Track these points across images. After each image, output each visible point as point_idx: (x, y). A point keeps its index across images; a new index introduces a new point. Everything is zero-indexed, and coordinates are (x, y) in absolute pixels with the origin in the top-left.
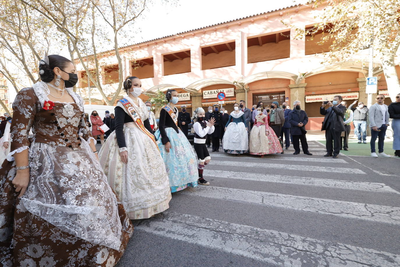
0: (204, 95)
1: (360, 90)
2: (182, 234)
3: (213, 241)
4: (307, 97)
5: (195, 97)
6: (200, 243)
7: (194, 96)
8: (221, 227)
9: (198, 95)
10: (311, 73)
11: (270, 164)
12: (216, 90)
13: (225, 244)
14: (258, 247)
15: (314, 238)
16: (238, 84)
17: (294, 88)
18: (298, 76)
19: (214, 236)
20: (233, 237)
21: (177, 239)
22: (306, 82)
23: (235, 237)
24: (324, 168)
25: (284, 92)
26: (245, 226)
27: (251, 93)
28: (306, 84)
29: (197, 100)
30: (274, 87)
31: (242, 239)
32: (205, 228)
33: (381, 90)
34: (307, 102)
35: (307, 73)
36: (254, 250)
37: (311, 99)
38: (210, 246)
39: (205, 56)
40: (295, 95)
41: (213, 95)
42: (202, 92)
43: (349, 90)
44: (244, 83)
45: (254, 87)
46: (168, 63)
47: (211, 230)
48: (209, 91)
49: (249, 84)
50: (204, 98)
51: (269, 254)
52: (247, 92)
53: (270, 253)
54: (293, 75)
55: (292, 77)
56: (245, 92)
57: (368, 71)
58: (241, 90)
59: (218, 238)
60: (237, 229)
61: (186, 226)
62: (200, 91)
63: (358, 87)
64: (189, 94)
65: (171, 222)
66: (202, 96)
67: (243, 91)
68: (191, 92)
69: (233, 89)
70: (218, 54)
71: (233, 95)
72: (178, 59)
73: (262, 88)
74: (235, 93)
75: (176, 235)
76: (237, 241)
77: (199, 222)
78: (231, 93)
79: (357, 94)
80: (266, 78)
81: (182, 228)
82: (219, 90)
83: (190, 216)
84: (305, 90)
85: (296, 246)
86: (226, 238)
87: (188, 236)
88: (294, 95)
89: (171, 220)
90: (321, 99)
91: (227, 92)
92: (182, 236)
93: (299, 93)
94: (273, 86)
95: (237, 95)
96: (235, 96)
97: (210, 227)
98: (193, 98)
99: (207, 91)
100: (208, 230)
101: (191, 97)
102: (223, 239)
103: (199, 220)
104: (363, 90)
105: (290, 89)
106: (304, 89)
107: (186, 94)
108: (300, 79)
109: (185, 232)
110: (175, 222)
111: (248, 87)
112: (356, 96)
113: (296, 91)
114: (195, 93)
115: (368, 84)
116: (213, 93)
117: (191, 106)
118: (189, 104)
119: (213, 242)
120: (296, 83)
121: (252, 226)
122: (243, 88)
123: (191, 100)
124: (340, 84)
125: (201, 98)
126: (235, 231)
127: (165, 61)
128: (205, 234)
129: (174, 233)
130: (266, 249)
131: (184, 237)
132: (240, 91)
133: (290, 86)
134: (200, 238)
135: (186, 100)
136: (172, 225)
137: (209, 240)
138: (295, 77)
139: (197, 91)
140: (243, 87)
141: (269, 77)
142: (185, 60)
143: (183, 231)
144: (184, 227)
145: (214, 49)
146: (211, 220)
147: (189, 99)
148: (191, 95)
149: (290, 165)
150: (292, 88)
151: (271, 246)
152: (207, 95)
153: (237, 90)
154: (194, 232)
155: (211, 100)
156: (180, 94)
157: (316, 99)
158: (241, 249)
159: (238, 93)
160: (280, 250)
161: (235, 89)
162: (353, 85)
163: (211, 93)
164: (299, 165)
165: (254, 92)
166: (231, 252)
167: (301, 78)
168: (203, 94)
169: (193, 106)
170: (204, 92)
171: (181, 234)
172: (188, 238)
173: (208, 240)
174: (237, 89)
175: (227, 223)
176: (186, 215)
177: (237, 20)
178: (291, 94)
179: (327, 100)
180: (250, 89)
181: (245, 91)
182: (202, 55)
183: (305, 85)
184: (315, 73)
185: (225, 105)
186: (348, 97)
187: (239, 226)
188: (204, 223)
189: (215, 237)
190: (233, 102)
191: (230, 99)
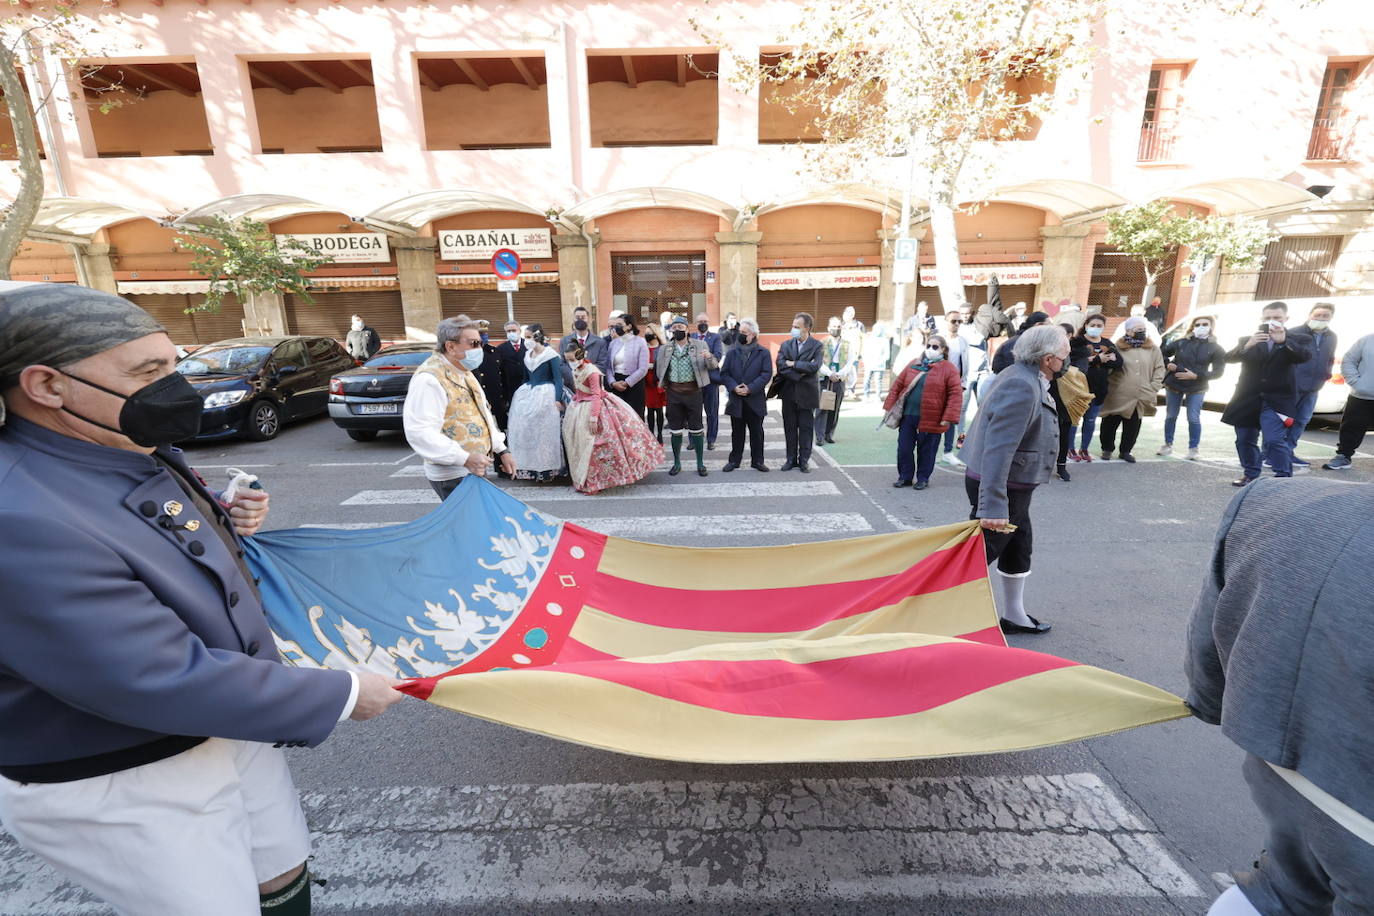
0: (443, 248)
1: (883, 263)
2: (383, 879)
3: (482, 874)
4: (763, 275)
5: (408, 253)
6: (442, 895)
7: (405, 249)
8: (508, 812)
9: (421, 244)
10: (772, 206)
11: (658, 519)
12: (488, 232)
13: (518, 876)
14: (611, 854)
15: (743, 779)
16: (562, 220)
17: (729, 244)
18: (738, 212)
19: (488, 851)
20: (542, 839)
21: (364, 904)
22: (759, 229)
23: (549, 836)
24: (788, 517)
25: (702, 255)
26: (580, 786)
27: (607, 249)
28: (761, 233)
29: (418, 264)
30: (675, 237)
31: (567, 842)
32: (458, 830)
33: (925, 265)
34: (763, 288)
35: (763, 206)
36: (600, 869)
37: (774, 282)
38: (475, 896)
39: (435, 90)
40: (733, 267)
41: (475, 247)
42: (435, 234)
43: (860, 261)
44: (582, 218)
45: (615, 231)
46: (275, 96)
47: (478, 834)
48: (463, 233)
49: (599, 220)
50: (445, 257)
51: (637, 870)
52: (594, 246)
53: (637, 866)
54: (726, 208)
55: (724, 211)
56: (587, 246)
57: (900, 212)
58: (573, 237)
59: (497, 858)
60: (554, 804)
61: (395, 840)
62: (428, 232)
63: (879, 254)
64: (382, 238)
65: (340, 835)
66: (437, 249)
67: (580, 242)
68: (390, 234)
69: (545, 232)
70: (485, 93)
71: (548, 254)
72: (319, 85)
73: (638, 238)
74: (554, 247)
75: (360, 887)
76: (554, 850)
77: (439, 810)
78: (540, 246)
79: (875, 272)
80: (650, 204)
81: (381, 851)
82: (497, 231)
83: (407, 791)
84: (758, 253)
85: (700, 823)
86: (523, 848)
87: (401, 880)
88: (728, 265)
89: (339, 828)
90: (797, 282)
91: (526, 241)
92: (380, 888)
93: (742, 260)
94: (672, 234)
95: (561, 253)
96: (555, 259)
97: (473, 821)
98: (401, 256)
99: (455, 233)
100: (469, 836)
101: (392, 251)
102: (512, 859)
103: (441, 800)
104: (890, 263)
105: (720, 245)
106: (755, 249)
107: (371, 237)
108: (745, 222)
109: (392, 865)
110: (353, 833)
111: (597, 230)
112: (875, 279)
113: (734, 254)
114: (407, 238)
115: (899, 257)
116: (476, 239)
117: (397, 284)
118: (386, 279)
119: (484, 880)
120: (736, 230)
121: (598, 782)
122: (581, 232)
123: (393, 263)
124: (841, 243)
125: (433, 256)
126: (550, 813)
127: (256, 84)
128: (458, 857)
129: (351, 882)
130: (629, 855)
131: (390, 887)
132: (570, 242)
133: (719, 238)
134: (441, 877)
135: (373, 260)
136: (344, 851)
137: (471, 872)
138: (733, 213)
139: (414, 229)
140: (581, 227)
141: (659, 204)
142: (351, 94)
143: (384, 864)
144: (389, 846)
145: (469, 71)
146: (477, 790)
147: (383, 256)
148: (393, 244)
149: (709, 519)
150: (723, 244)
151: (643, 839)
152: (454, 246)
153: (562, 236)
154: (423, 856)
155: (471, 267)
156: (347, 236)
157: (785, 282)
158: (564, 879)
159: (564, 247)
160: (664, 848)
161: (553, 232)
162: (869, 248)
163: (470, 240)
164: (732, 513)
165: (616, 248)
166: (535, 901)
167: (747, 219)
168: (438, 242)
169: (403, 286)
170: (442, 234)
171: (379, 881)
172: (399, 889)
173: (468, 877)
174: (559, 233)
175: (526, 788)
176: (395, 793)
178: (721, 261)
179: (810, 285)
180: (604, 238)
181: (587, 241)
182: (422, 83)
183: (758, 237)
184: (781, 204)
186: (859, 279)
187: (560, 790)
188: (456, 808)
189: (489, 858)
190: (551, 277)
191: (538, 266)
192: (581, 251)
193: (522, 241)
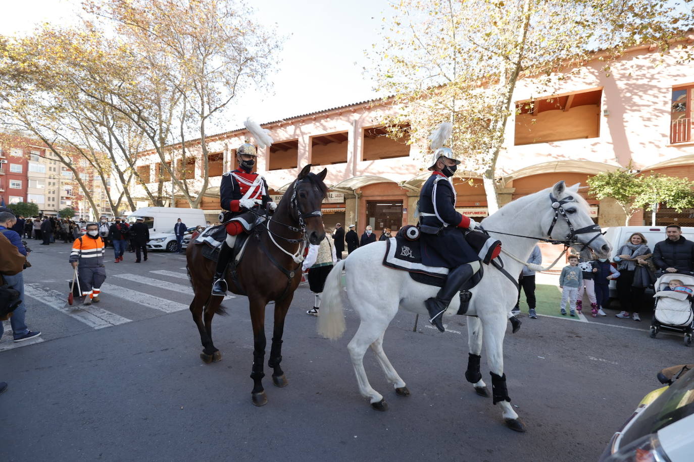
17: (413, 196)
25: (401, 202)
27: (365, 200)
43: (477, 204)
45: (368, 192)
52: (358, 198)
56: (355, 198)
71: (343, 201)
73: (376, 195)
74: (345, 198)
78: (340, 198)
88: (412, 206)
91: (336, 197)
94: (390, 193)
95: (346, 201)
96: (344, 203)
105: (407, 198)
111: (361, 192)
112: (485, 213)
113: (415, 201)
122: (353, 193)
133: (409, 195)
140: (354, 191)
150: (410, 197)
153: (347, 195)
159: (348, 198)
165: (368, 199)
177: (349, 105)
180: (363, 194)
185: (334, 213)
186: (476, 213)
190: (343, 209)
191: (338, 206)
192: (354, 199)
193: (334, 197)
